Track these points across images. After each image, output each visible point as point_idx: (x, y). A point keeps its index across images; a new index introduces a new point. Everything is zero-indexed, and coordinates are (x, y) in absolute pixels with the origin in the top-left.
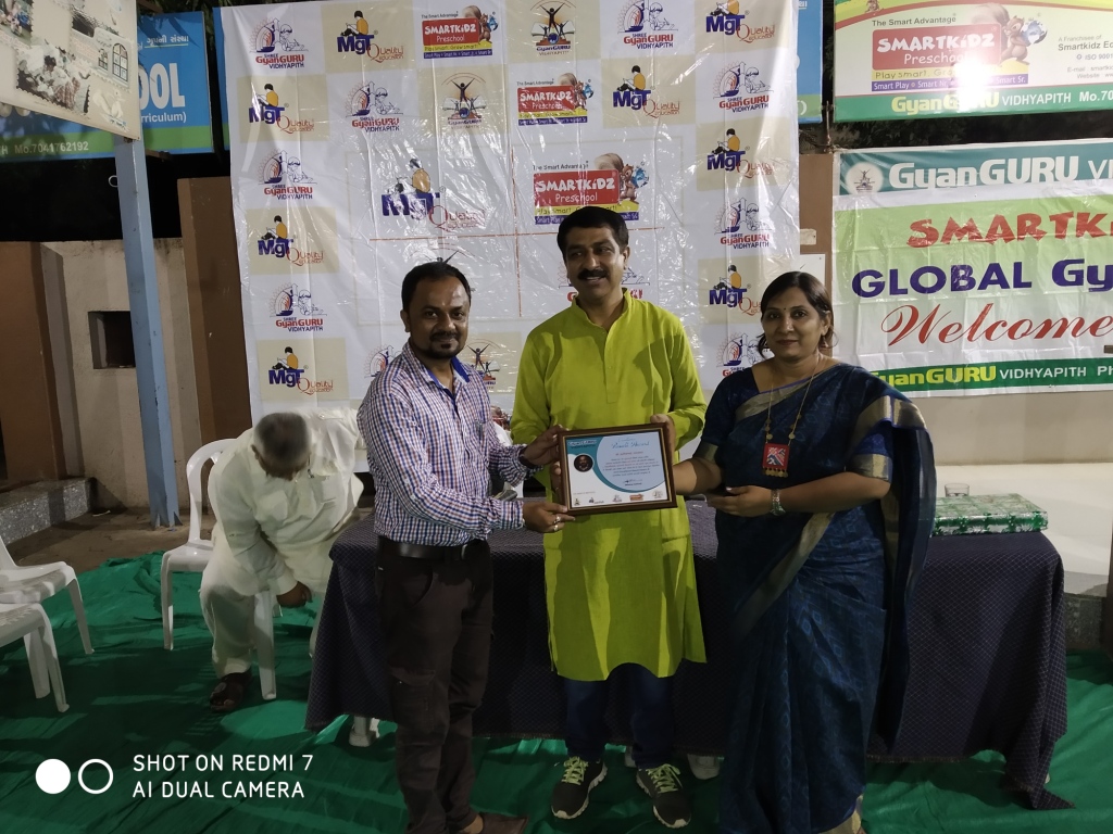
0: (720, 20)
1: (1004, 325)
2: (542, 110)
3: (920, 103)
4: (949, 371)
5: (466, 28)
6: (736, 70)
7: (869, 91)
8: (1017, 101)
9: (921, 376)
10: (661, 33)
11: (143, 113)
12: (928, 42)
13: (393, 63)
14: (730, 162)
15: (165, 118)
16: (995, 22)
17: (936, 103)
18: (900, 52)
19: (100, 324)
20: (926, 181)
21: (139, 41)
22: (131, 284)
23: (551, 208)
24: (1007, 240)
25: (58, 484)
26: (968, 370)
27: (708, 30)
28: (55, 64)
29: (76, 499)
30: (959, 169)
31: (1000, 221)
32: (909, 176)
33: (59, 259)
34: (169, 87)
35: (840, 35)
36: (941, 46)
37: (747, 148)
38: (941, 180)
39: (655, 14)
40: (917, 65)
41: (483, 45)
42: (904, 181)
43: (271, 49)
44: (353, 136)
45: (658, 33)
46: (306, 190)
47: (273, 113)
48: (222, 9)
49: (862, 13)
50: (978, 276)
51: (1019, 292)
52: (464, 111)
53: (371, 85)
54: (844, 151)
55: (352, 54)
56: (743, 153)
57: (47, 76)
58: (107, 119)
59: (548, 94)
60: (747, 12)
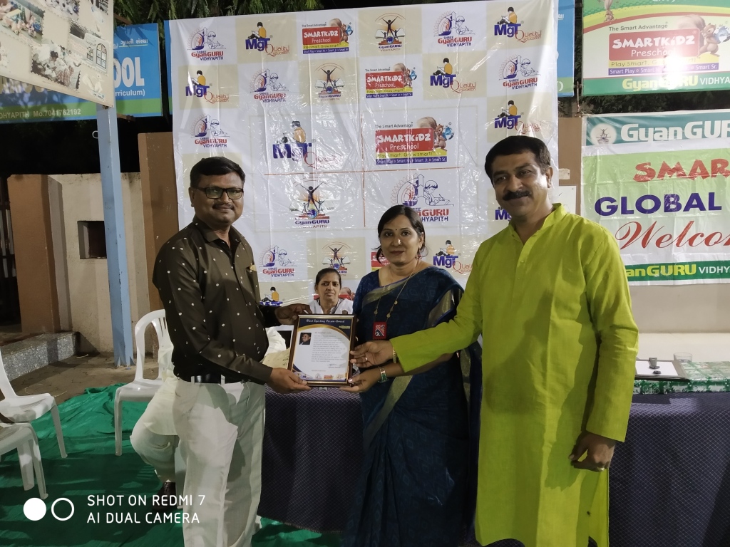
0: (504, 27)
1: (702, 236)
2: (382, 88)
3: (642, 83)
4: (663, 268)
5: (332, 33)
6: (514, 61)
7: (606, 75)
8: (711, 81)
9: (643, 271)
10: (463, 36)
11: (116, 90)
12: (648, 41)
13: (282, 56)
14: (510, 123)
15: (131, 93)
16: (695, 27)
17: (654, 83)
18: (629, 49)
19: (86, 229)
20: (647, 136)
21: (115, 43)
22: (105, 203)
23: (387, 154)
24: (704, 177)
25: (54, 336)
26: (676, 267)
27: (496, 34)
28: (57, 57)
29: (66, 347)
30: (670, 128)
31: (699, 164)
32: (635, 133)
33: (60, 186)
34: (134, 73)
35: (587, 38)
36: (657, 44)
37: (522, 113)
38: (657, 135)
39: (460, 23)
40: (641, 57)
41: (343, 44)
42: (631, 136)
43: (202, 47)
44: (254, 105)
45: (461, 36)
46: (222, 141)
47: (202, 90)
48: (170, 21)
49: (602, 22)
50: (683, 202)
51: (713, 213)
52: (329, 89)
53: (268, 71)
54: (589, 115)
55: (255, 51)
56: (520, 117)
57: (52, 65)
58: (92, 93)
59: (386, 77)
60: (522, 22)
